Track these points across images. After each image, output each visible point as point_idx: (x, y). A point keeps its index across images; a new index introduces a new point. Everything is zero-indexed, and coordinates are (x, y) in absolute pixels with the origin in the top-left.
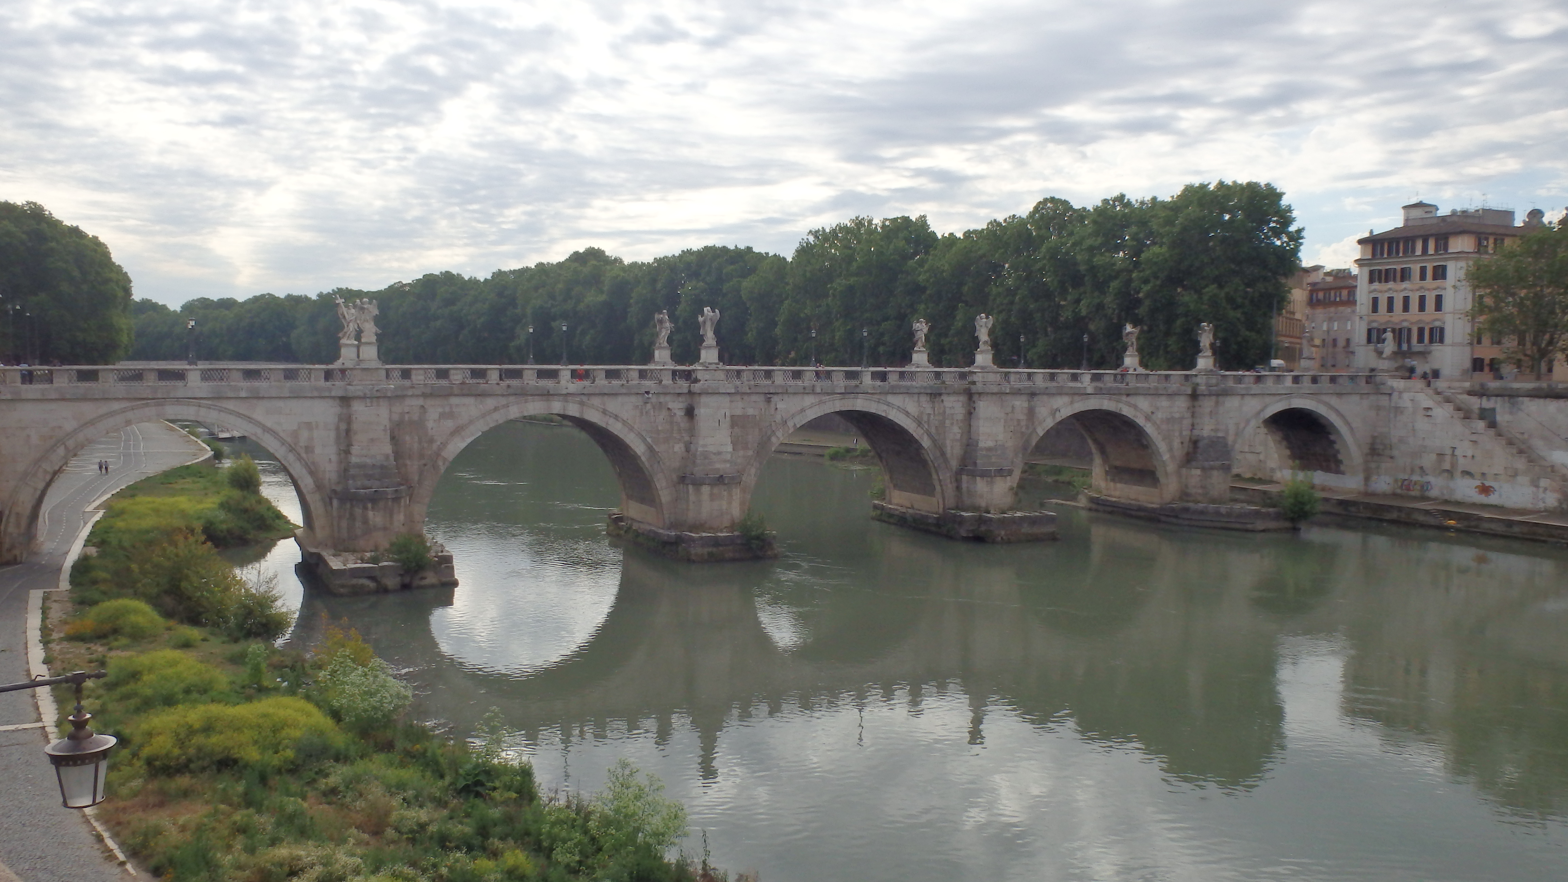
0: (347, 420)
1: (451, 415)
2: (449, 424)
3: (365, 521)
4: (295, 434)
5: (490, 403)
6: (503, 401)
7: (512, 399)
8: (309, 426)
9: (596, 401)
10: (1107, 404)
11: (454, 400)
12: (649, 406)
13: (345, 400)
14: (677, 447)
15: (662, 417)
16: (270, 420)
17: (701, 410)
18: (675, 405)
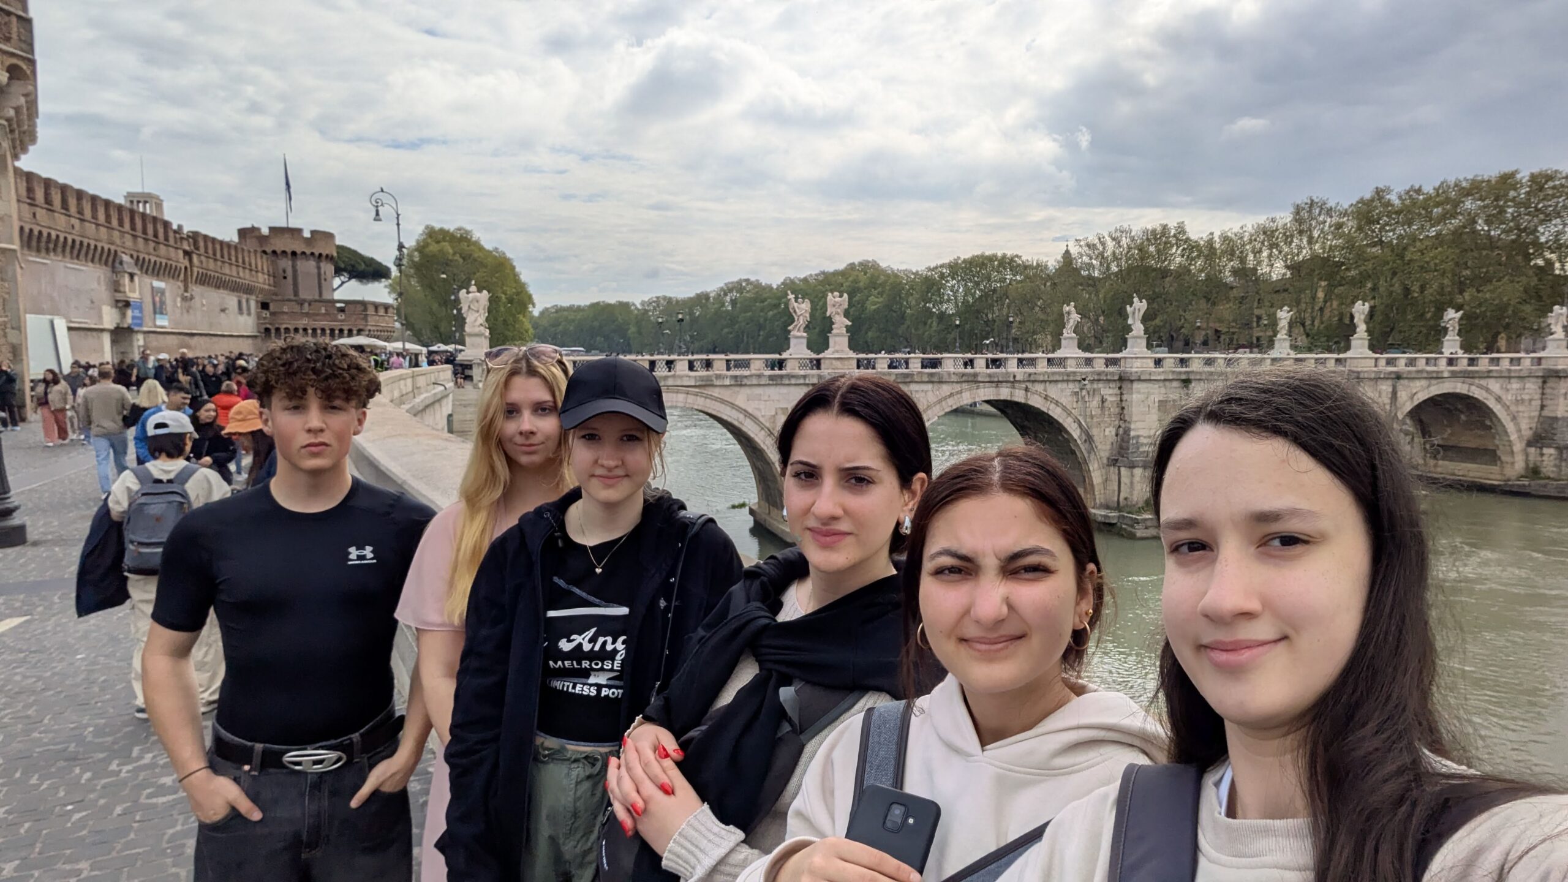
5: (946, 389)
6: (957, 387)
7: (965, 386)
10: (1460, 387)
12: (1084, 392)
14: (1107, 430)
15: (1095, 403)
16: (751, 406)
17: (1132, 396)
18: (1107, 391)
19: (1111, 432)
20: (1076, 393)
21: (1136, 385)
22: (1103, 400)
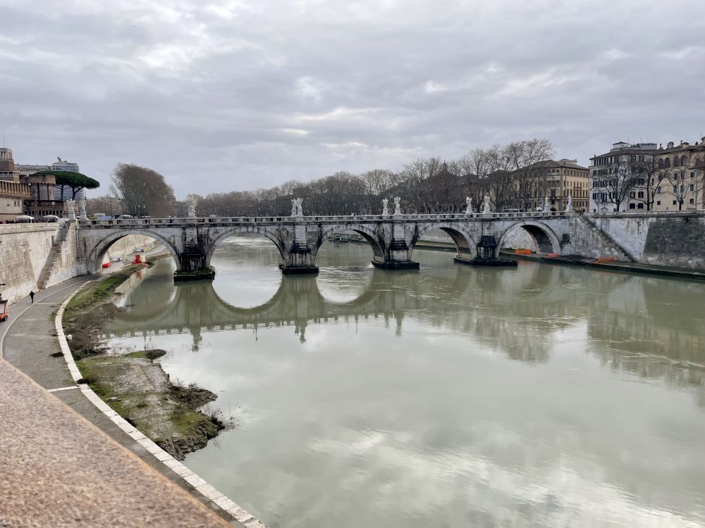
0: (185, 234)
1: (217, 233)
3: (189, 264)
4: (170, 238)
5: (229, 228)
8: (174, 236)
9: (263, 228)
13: (184, 229)
15: (284, 233)
16: (162, 234)
17: (296, 230)
18: (289, 229)
19: (291, 242)
20: (277, 229)
21: (297, 227)
22: (288, 232)
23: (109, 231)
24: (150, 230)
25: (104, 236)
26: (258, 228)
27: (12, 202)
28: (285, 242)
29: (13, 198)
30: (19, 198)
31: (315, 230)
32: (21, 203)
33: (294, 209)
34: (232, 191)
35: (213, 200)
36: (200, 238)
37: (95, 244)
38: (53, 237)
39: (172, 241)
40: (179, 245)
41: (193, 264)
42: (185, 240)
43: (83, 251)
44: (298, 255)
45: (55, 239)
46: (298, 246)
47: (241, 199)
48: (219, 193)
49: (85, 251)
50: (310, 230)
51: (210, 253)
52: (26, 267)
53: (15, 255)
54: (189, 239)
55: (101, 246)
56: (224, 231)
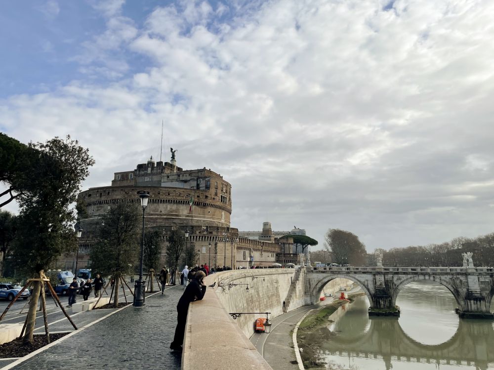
0: (375, 279)
1: (400, 279)
2: (400, 281)
3: (380, 303)
4: (364, 282)
5: (409, 276)
8: (367, 280)
9: (438, 277)
11: (400, 275)
13: (374, 275)
14: (464, 290)
15: (458, 282)
16: (359, 279)
17: (469, 280)
18: (462, 278)
19: (465, 290)
20: (451, 279)
21: (469, 277)
22: (461, 281)
23: (324, 275)
24: (351, 275)
25: (321, 278)
26: (434, 277)
27: (270, 254)
28: (460, 290)
29: (271, 252)
30: (274, 252)
31: (487, 280)
32: (275, 255)
33: (465, 261)
34: (409, 246)
35: (394, 253)
36: (386, 282)
37: (316, 283)
38: (291, 278)
39: (366, 284)
40: (371, 287)
41: (382, 303)
42: (376, 283)
43: (308, 288)
44: (472, 301)
45: (293, 279)
46: (472, 294)
47: (416, 252)
48: (398, 247)
49: (310, 288)
50: (482, 279)
51: (395, 295)
52: (277, 297)
53: (271, 289)
54: (378, 283)
55: (320, 285)
56: (405, 278)
